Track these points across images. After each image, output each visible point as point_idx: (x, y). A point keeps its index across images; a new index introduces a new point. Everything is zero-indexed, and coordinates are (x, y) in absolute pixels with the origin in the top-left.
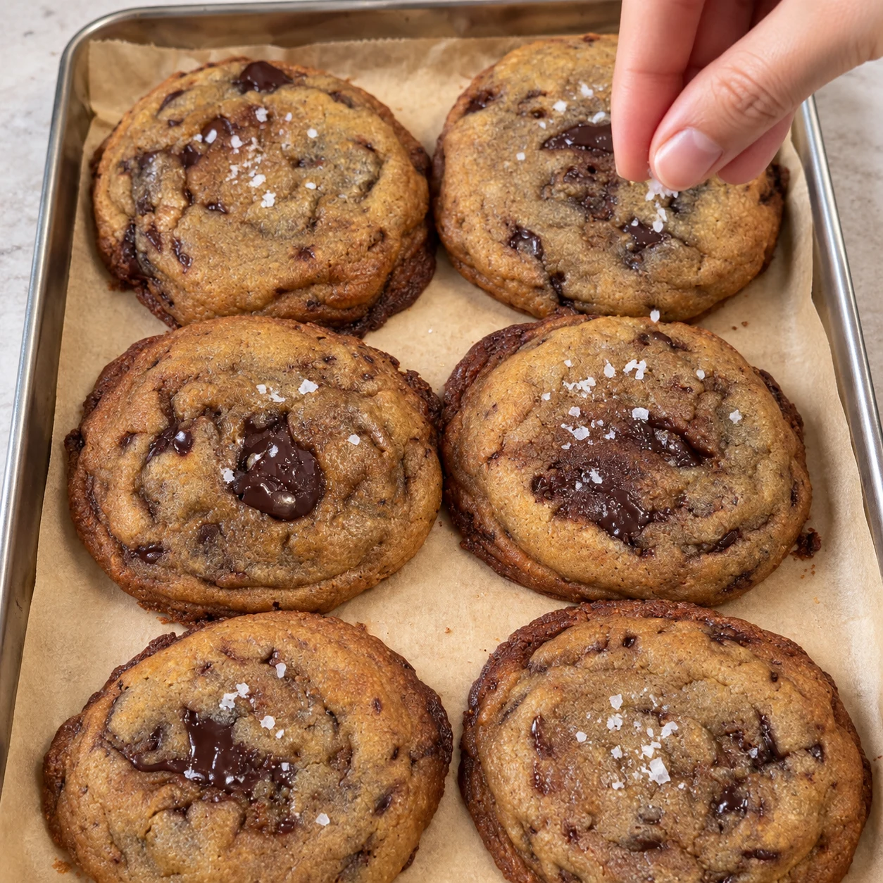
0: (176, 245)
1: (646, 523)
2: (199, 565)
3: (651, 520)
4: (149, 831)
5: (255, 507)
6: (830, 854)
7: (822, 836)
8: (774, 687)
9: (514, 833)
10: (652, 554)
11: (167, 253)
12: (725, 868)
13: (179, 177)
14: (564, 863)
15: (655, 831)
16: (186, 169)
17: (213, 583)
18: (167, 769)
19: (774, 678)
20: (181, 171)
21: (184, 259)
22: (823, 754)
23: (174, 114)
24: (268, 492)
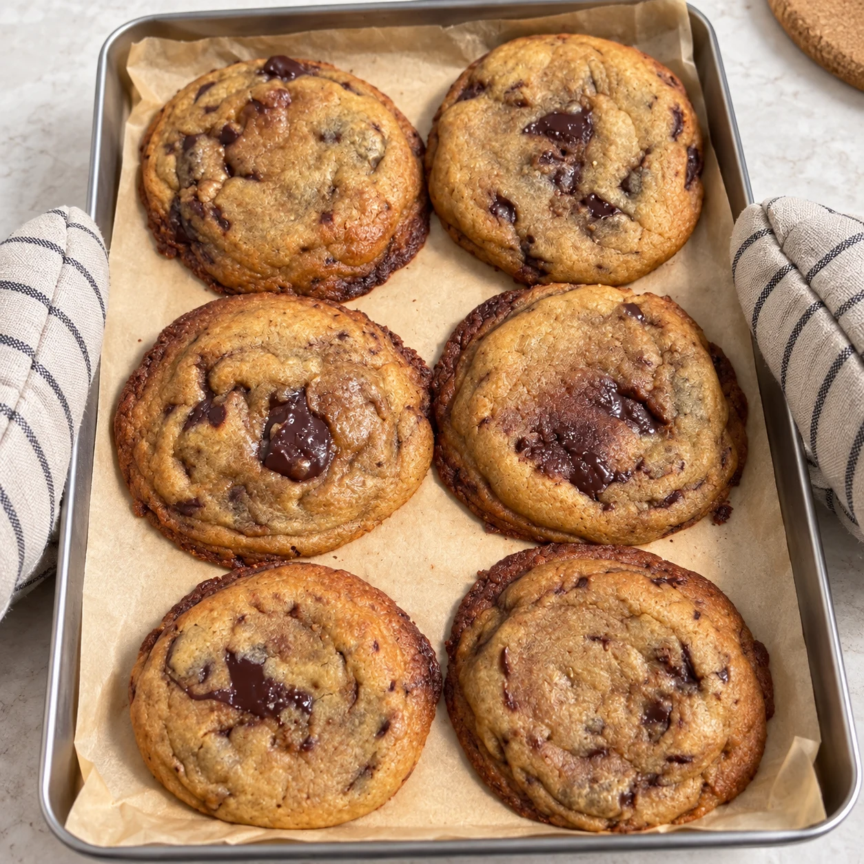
0: (218, 210)
1: (610, 483)
2: (229, 518)
3: (615, 480)
4: (201, 747)
5: (276, 470)
6: (734, 760)
7: (727, 744)
8: (696, 622)
9: (491, 745)
10: (613, 508)
11: (210, 219)
12: (652, 771)
13: (219, 154)
14: (530, 768)
15: (601, 740)
16: (225, 148)
17: (241, 533)
18: (215, 698)
19: (697, 616)
20: (221, 150)
21: (226, 225)
22: (729, 677)
23: (209, 102)
24: (288, 458)
